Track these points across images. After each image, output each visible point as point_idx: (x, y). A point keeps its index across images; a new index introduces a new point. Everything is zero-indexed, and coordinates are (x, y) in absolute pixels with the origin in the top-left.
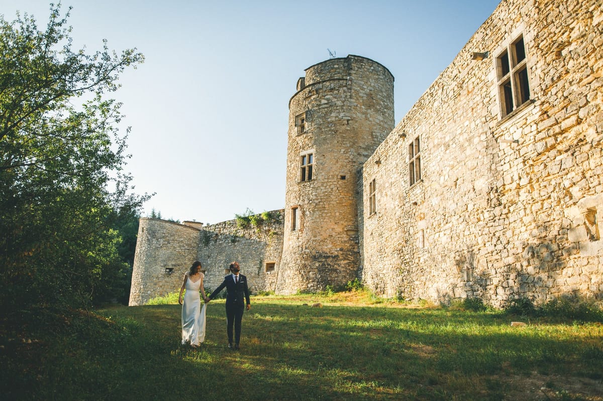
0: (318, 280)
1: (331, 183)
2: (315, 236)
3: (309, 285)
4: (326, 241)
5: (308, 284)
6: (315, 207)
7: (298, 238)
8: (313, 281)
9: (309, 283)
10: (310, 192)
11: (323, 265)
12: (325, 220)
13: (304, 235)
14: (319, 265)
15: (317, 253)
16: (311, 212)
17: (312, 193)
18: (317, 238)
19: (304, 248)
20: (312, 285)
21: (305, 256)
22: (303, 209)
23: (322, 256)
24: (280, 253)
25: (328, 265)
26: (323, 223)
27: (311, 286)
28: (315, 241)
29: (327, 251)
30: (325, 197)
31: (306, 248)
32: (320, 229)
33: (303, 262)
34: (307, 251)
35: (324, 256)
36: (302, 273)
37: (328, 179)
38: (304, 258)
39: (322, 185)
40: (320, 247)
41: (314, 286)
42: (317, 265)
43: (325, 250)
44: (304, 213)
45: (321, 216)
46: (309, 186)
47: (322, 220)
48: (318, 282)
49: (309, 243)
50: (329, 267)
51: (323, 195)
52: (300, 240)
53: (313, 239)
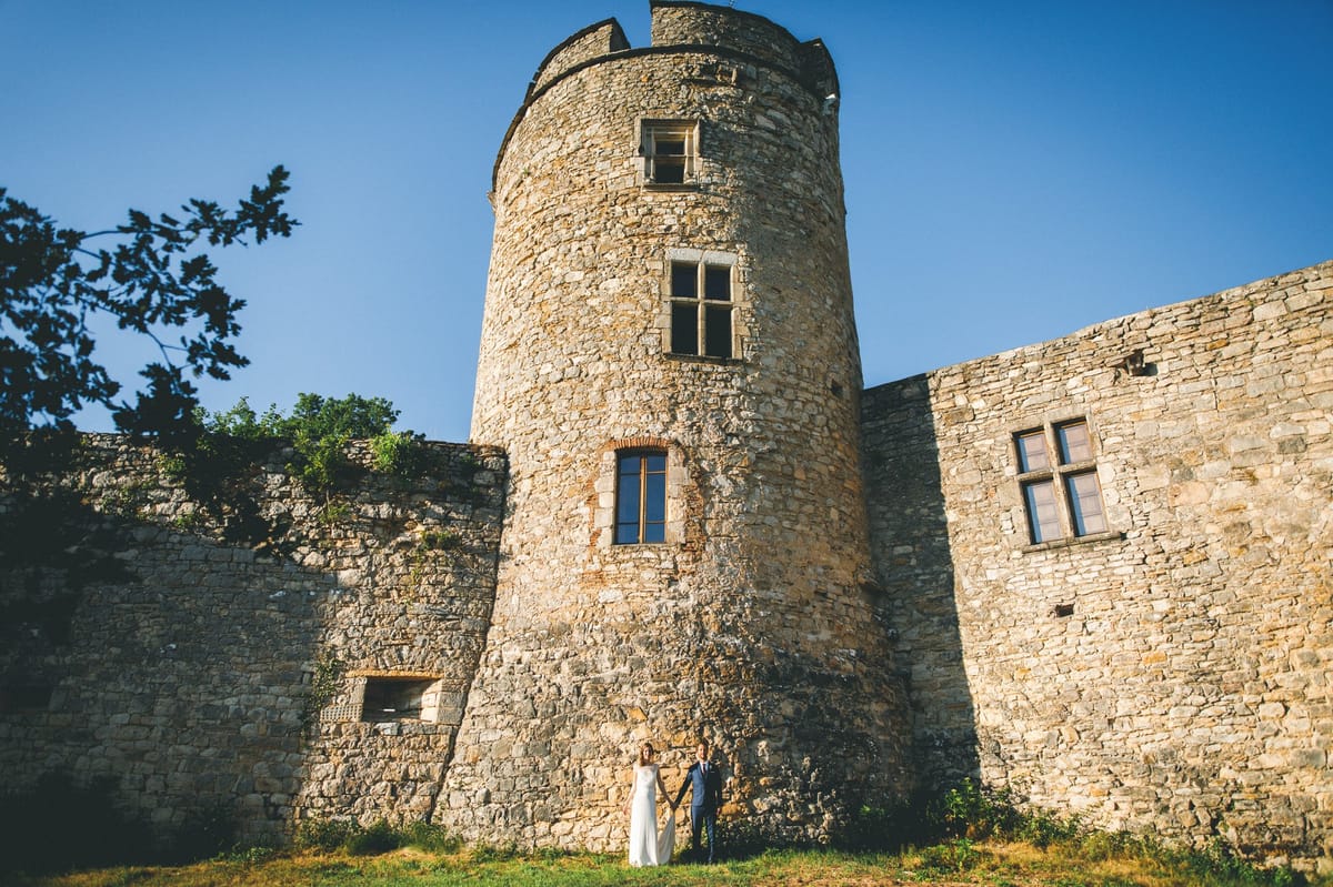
0: (806, 778)
1: (809, 396)
2: (762, 585)
3: (761, 805)
4: (808, 609)
5: (753, 796)
6: (754, 466)
7: (672, 581)
8: (776, 786)
9: (758, 792)
10: (728, 403)
11: (813, 711)
12: (798, 527)
13: (708, 567)
14: (798, 711)
15: (780, 656)
16: (741, 480)
17: (737, 410)
18: (771, 594)
19: (712, 631)
20: (778, 802)
21: (720, 662)
22: (698, 461)
23: (801, 670)
24: (469, 633)
25: (834, 713)
26: (791, 536)
27: (772, 809)
28: (765, 603)
29: (821, 654)
30: (793, 440)
31: (724, 629)
32: (783, 558)
33: (718, 691)
34: (730, 640)
35: (812, 675)
36: (717, 740)
37: (798, 375)
38: (716, 671)
39: (780, 392)
40: (788, 634)
41: (783, 809)
42: (788, 708)
43: (809, 648)
44: (702, 477)
45: (780, 505)
46: (725, 380)
47: (786, 524)
48: (804, 788)
49: (737, 609)
50: (837, 723)
51: (784, 428)
52: (682, 586)
53: (752, 591)
